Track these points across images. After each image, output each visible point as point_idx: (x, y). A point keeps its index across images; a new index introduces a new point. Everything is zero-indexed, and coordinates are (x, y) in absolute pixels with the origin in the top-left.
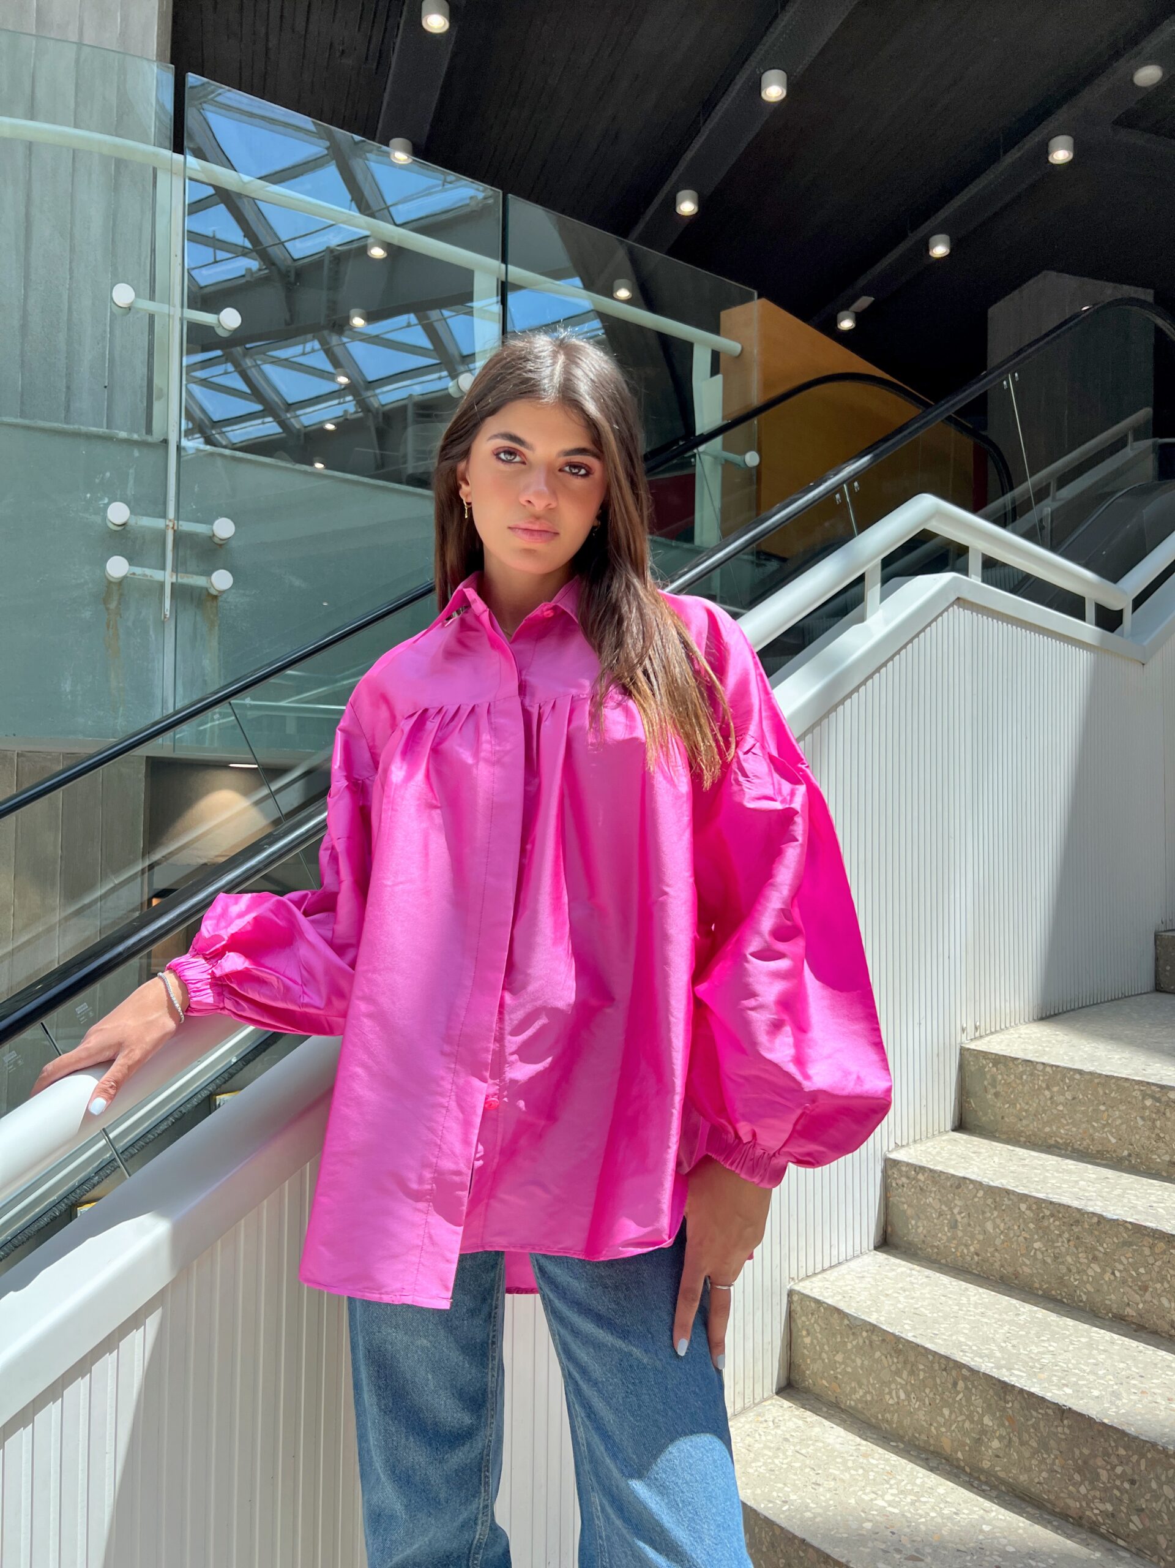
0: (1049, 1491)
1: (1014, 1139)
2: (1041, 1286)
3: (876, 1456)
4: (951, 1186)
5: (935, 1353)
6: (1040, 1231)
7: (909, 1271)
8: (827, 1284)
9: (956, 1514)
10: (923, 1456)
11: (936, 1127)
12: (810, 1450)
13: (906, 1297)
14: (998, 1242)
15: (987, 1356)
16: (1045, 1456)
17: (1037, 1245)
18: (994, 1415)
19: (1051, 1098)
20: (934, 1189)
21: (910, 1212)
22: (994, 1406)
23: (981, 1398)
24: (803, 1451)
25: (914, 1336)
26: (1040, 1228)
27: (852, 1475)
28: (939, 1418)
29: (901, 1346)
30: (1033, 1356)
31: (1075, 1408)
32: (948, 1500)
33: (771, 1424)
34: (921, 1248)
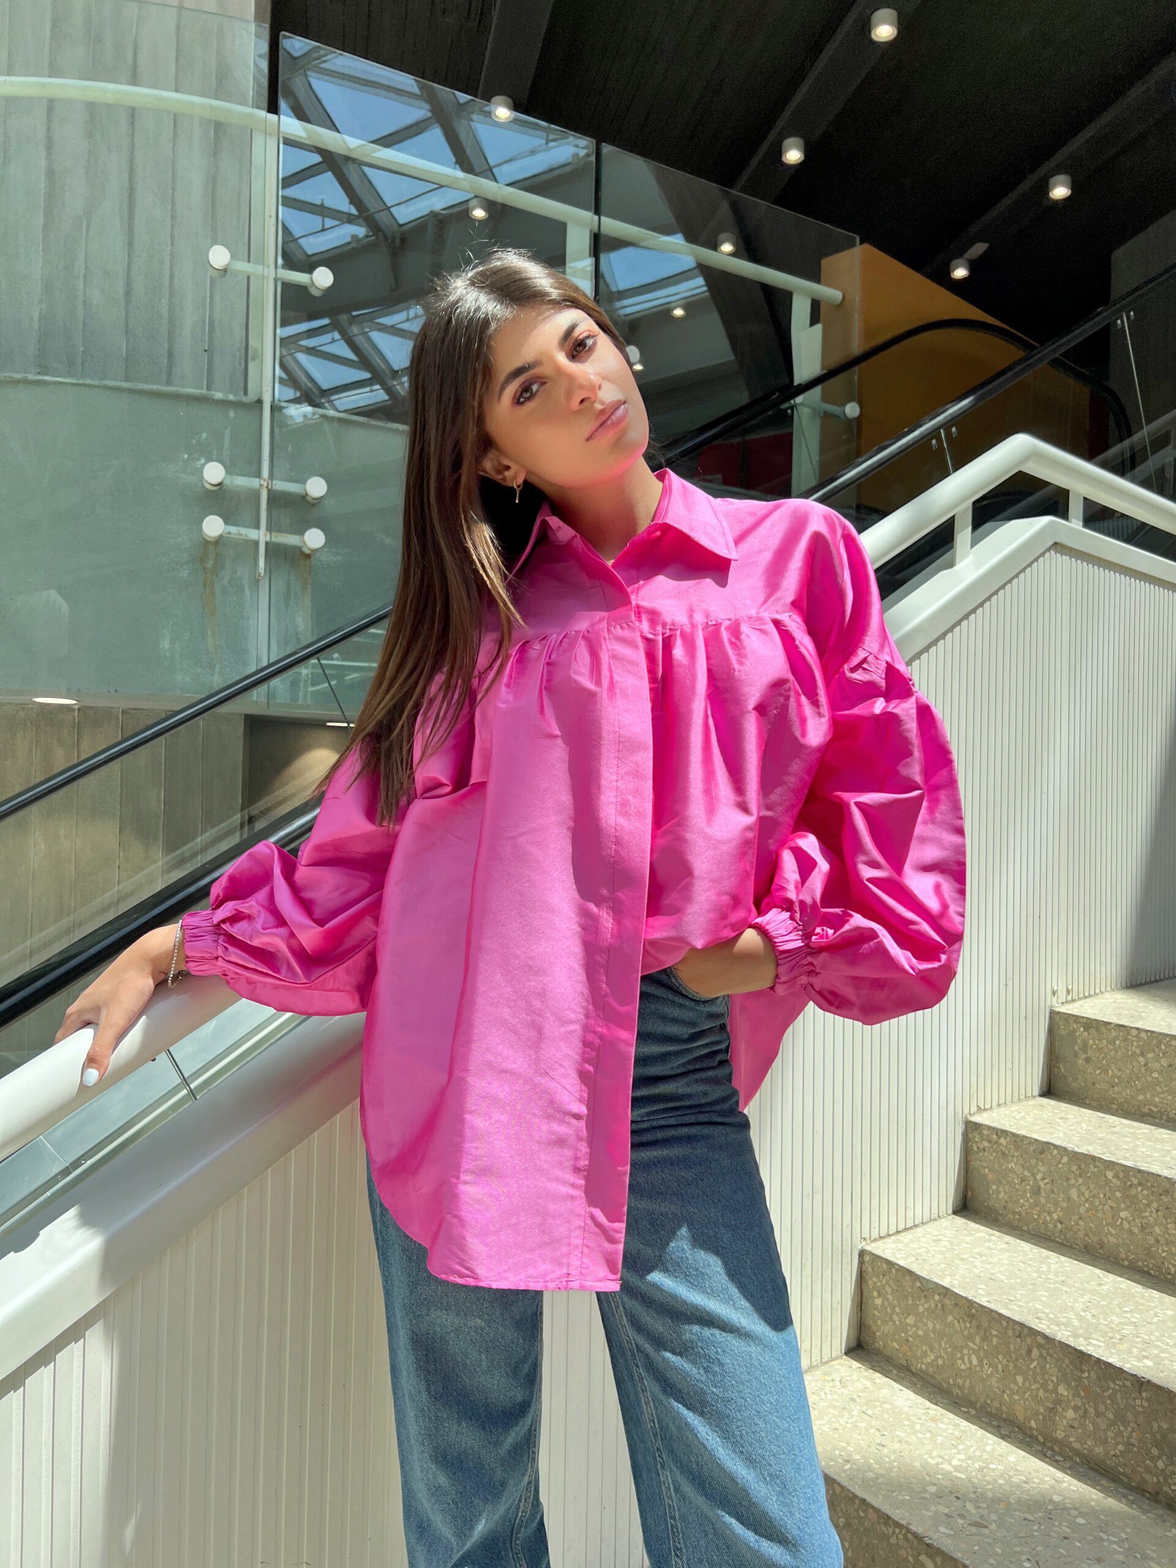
0: (1125, 1464)
1: (1104, 1105)
2: (1127, 1257)
3: (946, 1421)
4: (1034, 1151)
5: (1009, 1319)
6: (1127, 1200)
7: (988, 1237)
8: (900, 1246)
9: (1025, 1482)
10: (995, 1423)
11: (1022, 1092)
13: (982, 1262)
14: (1082, 1210)
15: (1064, 1324)
16: (1122, 1428)
17: (1123, 1214)
18: (1069, 1384)
19: (1146, 1065)
20: (1016, 1154)
21: (990, 1177)
22: (1069, 1375)
23: (1056, 1366)
24: (870, 1412)
25: (988, 1301)
26: (1128, 1197)
27: (918, 1438)
28: (1012, 1386)
29: (974, 1311)
30: (1113, 1326)
31: (1154, 1380)
32: (1018, 1468)
33: (838, 1383)
34: (1002, 1215)
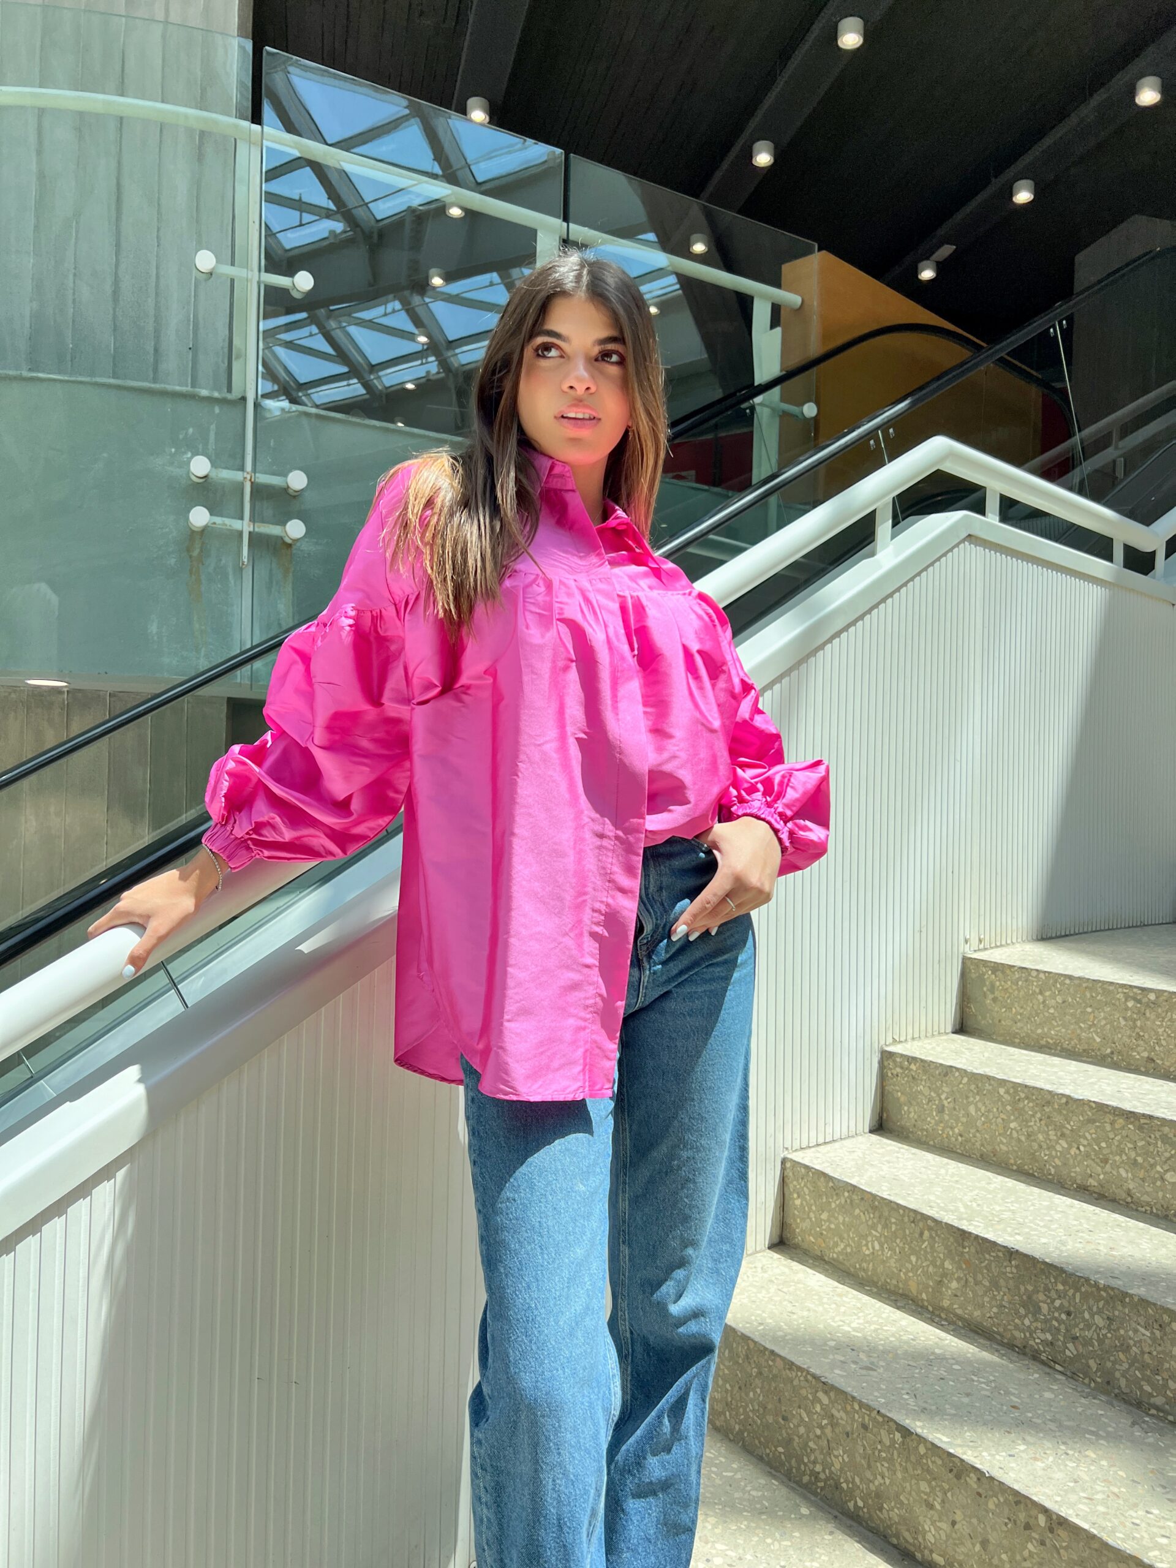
0: (998, 1325)
1: (1009, 1039)
2: (1016, 1162)
3: (851, 1296)
4: (940, 1074)
5: (905, 1208)
6: (1016, 1113)
7: (897, 1149)
8: (818, 1155)
9: (913, 1340)
10: (893, 1298)
11: (936, 1028)
12: (791, 1289)
13: (889, 1167)
14: (979, 1123)
15: (952, 1211)
16: (995, 1293)
17: (1012, 1125)
18: (953, 1259)
19: (1044, 1002)
20: (924, 1078)
21: (903, 1099)
22: (954, 1251)
23: (943, 1245)
24: (785, 1290)
25: (889, 1195)
27: (824, 1308)
28: (907, 1265)
29: (876, 1203)
30: (994, 1212)
31: (1021, 1250)
32: (908, 1330)
33: (759, 1270)
34: (912, 1132)
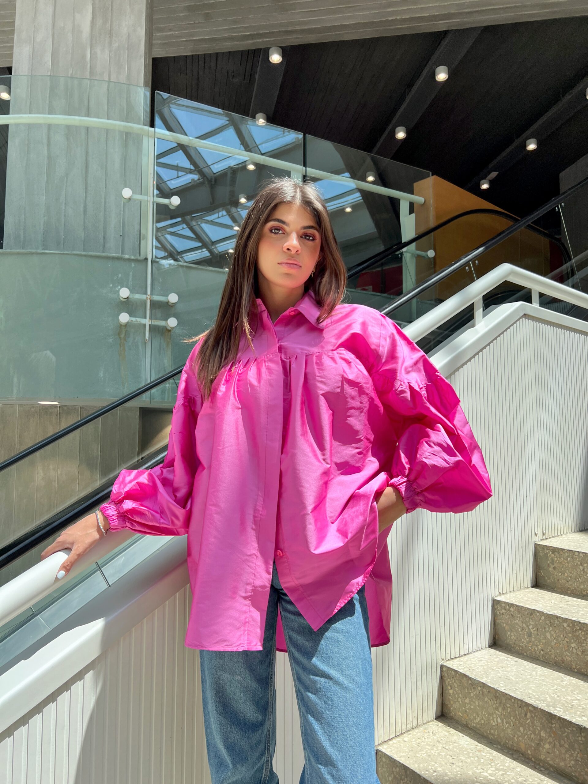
0: (575, 771)
1: (564, 591)
2: (576, 667)
3: (486, 751)
4: (528, 614)
5: (515, 698)
6: (574, 638)
7: (506, 658)
8: (461, 663)
9: (525, 781)
10: (510, 752)
11: (522, 585)
12: (451, 747)
13: (503, 671)
14: (553, 643)
15: (542, 700)
16: (573, 752)
17: (573, 645)
18: (546, 731)
19: (583, 570)
20: (519, 616)
21: (507, 628)
22: (546, 726)
23: (539, 722)
24: (447, 747)
25: (505, 690)
26: (574, 636)
27: (471, 760)
28: (518, 733)
29: (498, 695)
30: (568, 701)
32: (522, 774)
33: (431, 734)
34: (513, 647)
